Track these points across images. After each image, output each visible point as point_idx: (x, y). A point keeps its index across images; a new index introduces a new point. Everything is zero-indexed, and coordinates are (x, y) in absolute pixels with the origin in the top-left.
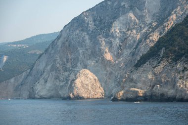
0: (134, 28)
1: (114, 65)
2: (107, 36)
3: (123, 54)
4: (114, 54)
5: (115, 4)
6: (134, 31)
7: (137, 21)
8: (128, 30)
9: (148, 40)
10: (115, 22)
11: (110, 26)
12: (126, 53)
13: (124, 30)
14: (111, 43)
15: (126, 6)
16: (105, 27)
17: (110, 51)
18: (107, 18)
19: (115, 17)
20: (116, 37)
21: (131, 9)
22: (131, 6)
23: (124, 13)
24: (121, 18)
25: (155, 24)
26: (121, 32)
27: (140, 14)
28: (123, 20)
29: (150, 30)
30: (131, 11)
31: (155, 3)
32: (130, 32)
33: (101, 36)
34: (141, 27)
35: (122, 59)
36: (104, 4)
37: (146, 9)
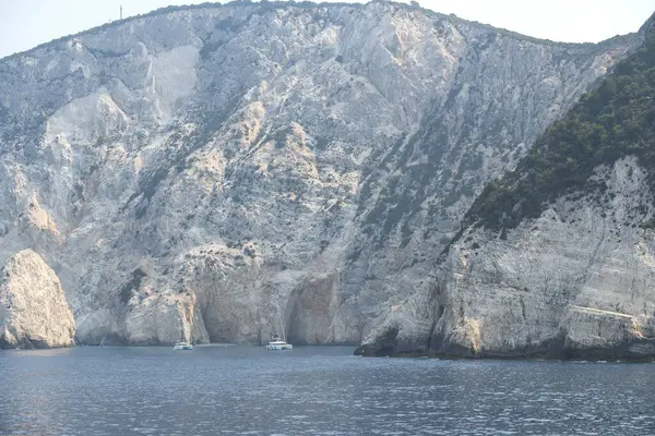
0: (117, 139)
1: (66, 244)
2: (30, 157)
3: (89, 212)
4: (60, 213)
5: (49, 67)
6: (120, 147)
7: (126, 118)
8: (100, 142)
9: (190, 172)
10: (53, 118)
11: (36, 128)
12: (102, 209)
13: (85, 142)
14: (47, 177)
15: (87, 74)
16: (18, 130)
17: (44, 202)
18: (25, 105)
19: (52, 105)
20: (63, 162)
21: (102, 83)
22: (102, 74)
23: (79, 94)
24: (73, 108)
25: (190, 128)
26: (76, 148)
27: (131, 98)
28: (79, 114)
29: (180, 144)
30: (103, 88)
31: (177, 71)
32: (105, 148)
33: (9, 157)
34: (141, 136)
35: (90, 226)
36: (13, 64)
37: (150, 84)
